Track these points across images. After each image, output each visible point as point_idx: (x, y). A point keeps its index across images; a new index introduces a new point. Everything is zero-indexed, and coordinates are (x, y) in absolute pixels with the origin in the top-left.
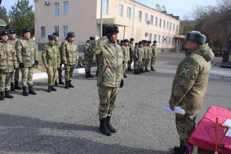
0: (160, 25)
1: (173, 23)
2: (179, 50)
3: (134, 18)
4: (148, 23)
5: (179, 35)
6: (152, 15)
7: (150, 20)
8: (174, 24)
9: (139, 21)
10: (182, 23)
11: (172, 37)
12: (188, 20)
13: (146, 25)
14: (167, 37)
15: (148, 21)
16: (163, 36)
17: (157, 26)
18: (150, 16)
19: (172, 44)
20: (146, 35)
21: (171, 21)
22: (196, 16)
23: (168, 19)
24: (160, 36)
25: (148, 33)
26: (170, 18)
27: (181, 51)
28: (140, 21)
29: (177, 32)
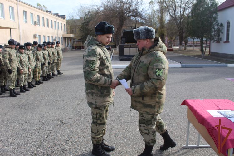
0: (48, 26)
1: (60, 22)
2: (70, 49)
3: (18, 18)
4: (35, 23)
5: (68, 34)
6: (38, 15)
7: (36, 20)
8: (61, 24)
9: (24, 22)
10: (68, 22)
11: (61, 36)
12: (74, 19)
13: (33, 25)
14: (56, 37)
15: (35, 22)
16: (52, 37)
17: (44, 26)
18: (36, 17)
19: (62, 44)
20: (35, 36)
21: (58, 21)
22: (80, 14)
23: (55, 18)
24: (49, 37)
25: (37, 35)
26: (56, 17)
27: (71, 50)
28: (26, 22)
29: (65, 32)
